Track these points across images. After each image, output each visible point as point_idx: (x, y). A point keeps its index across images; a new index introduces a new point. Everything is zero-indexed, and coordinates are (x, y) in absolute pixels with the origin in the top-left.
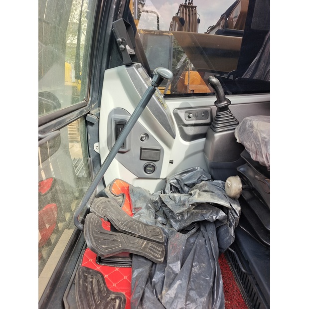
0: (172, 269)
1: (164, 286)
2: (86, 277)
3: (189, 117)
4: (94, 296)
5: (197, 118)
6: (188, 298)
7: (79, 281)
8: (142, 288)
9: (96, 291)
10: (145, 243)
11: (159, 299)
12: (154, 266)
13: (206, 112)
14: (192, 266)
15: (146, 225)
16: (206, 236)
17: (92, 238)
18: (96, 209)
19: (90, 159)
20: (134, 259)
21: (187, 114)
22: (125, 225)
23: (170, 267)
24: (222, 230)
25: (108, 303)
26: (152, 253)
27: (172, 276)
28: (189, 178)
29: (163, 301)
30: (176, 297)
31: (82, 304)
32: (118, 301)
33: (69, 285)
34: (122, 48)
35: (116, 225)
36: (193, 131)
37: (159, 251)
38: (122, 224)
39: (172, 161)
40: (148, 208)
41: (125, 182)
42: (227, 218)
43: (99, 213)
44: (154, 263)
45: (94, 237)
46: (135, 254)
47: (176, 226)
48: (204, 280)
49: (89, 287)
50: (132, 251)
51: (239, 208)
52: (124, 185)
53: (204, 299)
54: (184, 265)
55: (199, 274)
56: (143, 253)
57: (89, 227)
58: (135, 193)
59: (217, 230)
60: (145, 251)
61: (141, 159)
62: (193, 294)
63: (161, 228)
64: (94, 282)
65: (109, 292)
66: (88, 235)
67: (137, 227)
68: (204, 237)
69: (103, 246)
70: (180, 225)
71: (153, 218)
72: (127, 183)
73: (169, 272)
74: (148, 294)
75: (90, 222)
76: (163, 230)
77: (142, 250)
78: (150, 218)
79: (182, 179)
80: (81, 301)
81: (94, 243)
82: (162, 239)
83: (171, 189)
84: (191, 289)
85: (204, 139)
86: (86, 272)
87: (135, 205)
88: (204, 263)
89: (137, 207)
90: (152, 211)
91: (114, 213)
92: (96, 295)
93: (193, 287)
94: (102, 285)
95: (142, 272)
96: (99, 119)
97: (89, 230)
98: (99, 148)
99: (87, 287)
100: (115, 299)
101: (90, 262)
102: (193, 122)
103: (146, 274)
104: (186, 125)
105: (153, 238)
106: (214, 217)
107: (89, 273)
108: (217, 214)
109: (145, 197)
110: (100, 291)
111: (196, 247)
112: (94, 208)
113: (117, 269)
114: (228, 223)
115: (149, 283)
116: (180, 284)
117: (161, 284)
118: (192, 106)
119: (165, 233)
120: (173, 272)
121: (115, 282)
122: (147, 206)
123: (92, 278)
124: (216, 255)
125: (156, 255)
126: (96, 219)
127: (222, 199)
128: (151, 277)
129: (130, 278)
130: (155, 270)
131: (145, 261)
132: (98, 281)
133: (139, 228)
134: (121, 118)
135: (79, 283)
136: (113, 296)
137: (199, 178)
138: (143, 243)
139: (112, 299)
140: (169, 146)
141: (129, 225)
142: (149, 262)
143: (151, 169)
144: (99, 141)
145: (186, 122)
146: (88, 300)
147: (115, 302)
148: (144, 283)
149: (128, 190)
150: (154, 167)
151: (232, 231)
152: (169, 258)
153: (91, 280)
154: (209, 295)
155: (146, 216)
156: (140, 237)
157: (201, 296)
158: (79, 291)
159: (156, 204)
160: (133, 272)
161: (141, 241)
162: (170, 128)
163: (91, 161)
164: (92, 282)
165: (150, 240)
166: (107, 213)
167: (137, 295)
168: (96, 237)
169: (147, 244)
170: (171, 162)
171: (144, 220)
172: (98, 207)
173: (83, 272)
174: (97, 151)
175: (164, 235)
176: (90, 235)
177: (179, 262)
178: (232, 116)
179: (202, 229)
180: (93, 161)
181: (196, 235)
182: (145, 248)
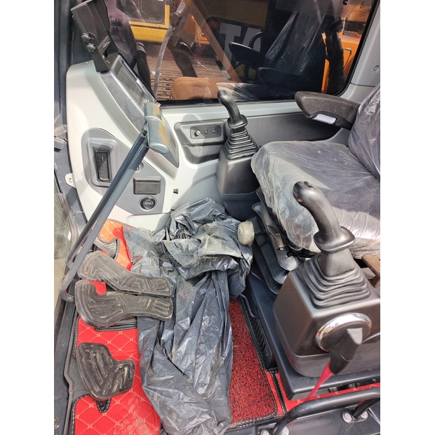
0: (181, 327)
1: (174, 345)
2: (88, 354)
3: (196, 135)
4: (100, 371)
5: (206, 135)
6: (198, 352)
7: (81, 360)
8: (150, 351)
9: (101, 365)
10: (150, 300)
11: (168, 359)
12: (162, 323)
13: (218, 128)
14: (202, 321)
15: (150, 278)
16: (217, 286)
17: (88, 311)
18: (86, 273)
19: (63, 196)
20: (139, 320)
21: (193, 131)
22: (124, 284)
23: (179, 325)
24: (234, 277)
25: (116, 374)
26: (160, 311)
27: (182, 334)
28: (198, 214)
29: (173, 360)
30: (186, 354)
31: (89, 382)
32: (126, 369)
33: (68, 359)
34: (91, 49)
35: (113, 286)
36: (201, 152)
37: (167, 307)
38: (120, 283)
39: (177, 190)
40: (149, 255)
41: (117, 221)
42: (240, 266)
43: (90, 276)
44: (162, 322)
45: (90, 310)
46: (140, 317)
47: (185, 274)
48: (213, 332)
49: (94, 363)
50: (136, 314)
51: (251, 257)
52: (116, 226)
53: (214, 351)
54: (194, 322)
55: (209, 327)
56: (149, 314)
57: (82, 300)
58: (132, 237)
59: (229, 278)
60: (151, 312)
61: (135, 193)
62: (202, 347)
63: (168, 278)
64: (98, 357)
65: (115, 364)
66: (82, 310)
67: (139, 283)
68: (215, 287)
69: (102, 317)
70: (189, 273)
71: (156, 267)
72: (119, 222)
73: (178, 330)
74: (158, 356)
75: (81, 293)
76: (170, 280)
77: (147, 311)
78: (154, 267)
79: (190, 215)
80: (88, 380)
81: (91, 317)
82: (169, 292)
83: (177, 227)
84: (201, 343)
85: (216, 161)
86: (87, 348)
87: (134, 254)
88: (214, 315)
89: (136, 255)
90: (155, 259)
91: (109, 272)
92: (102, 369)
93: (203, 341)
94: (107, 357)
95: (150, 334)
96: (67, 142)
97: (82, 303)
98: (74, 181)
99: (91, 364)
100: (123, 368)
101: (88, 330)
102: (202, 141)
103: (154, 336)
104: (193, 145)
105: (158, 294)
106: (226, 266)
107: (91, 349)
108: (229, 263)
109: (145, 241)
110: (106, 364)
111: (206, 301)
112: (83, 273)
113: (120, 333)
114: (240, 271)
115: (158, 344)
116: (190, 341)
117: (170, 342)
118: (200, 119)
119: (172, 283)
120: (183, 329)
121: (120, 346)
122: (148, 252)
123: (95, 353)
124: (226, 305)
125: (163, 313)
126: (88, 286)
127: (233, 249)
128: (159, 335)
129: (137, 339)
130: (163, 328)
131: (152, 320)
132: (102, 354)
133: (141, 284)
134: (101, 144)
135: (82, 362)
136: (120, 366)
137: (211, 212)
138: (147, 302)
139: (120, 369)
140: (172, 175)
141: (129, 283)
142: (156, 321)
143: (150, 203)
144: (71, 172)
145: (193, 141)
146: (95, 377)
147: (124, 371)
148: (153, 346)
149: (122, 232)
150: (153, 200)
151: (243, 280)
152: (178, 314)
153: (94, 355)
154: (218, 346)
155: (148, 266)
156: (143, 294)
157: (211, 348)
158: (84, 370)
159: (160, 247)
160: (139, 334)
161: (145, 300)
162: (171, 156)
163: (65, 198)
164: (95, 357)
165: (156, 296)
166: (101, 274)
167: (145, 359)
168: (92, 309)
169: (153, 301)
170: (176, 192)
171: (146, 272)
172: (87, 269)
173: (84, 350)
174: (72, 184)
175: (171, 286)
176: (85, 309)
177: (189, 319)
178: (249, 138)
179: (213, 277)
180: (67, 198)
181: (206, 285)
182: (150, 307)
